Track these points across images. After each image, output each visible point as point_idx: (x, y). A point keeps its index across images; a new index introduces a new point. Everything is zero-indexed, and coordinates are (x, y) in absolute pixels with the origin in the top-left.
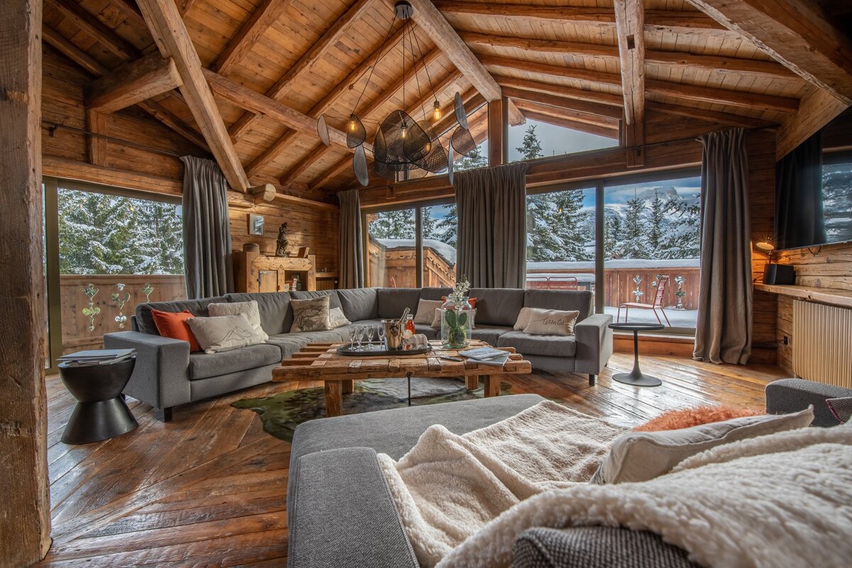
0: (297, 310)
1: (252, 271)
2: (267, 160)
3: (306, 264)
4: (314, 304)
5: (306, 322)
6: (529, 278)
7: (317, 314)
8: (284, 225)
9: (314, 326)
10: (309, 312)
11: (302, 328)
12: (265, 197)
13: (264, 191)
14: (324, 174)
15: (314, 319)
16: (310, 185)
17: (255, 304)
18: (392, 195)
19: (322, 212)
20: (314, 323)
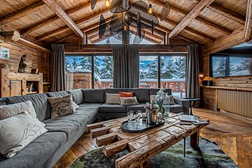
0: (54, 104)
1: (5, 80)
2: (17, 16)
3: (38, 77)
4: (64, 99)
5: (62, 110)
6: (140, 84)
7: (68, 105)
8: (24, 56)
9: (67, 112)
10: (63, 105)
11: (59, 114)
12: (13, 38)
13: (13, 35)
14: (46, 34)
15: (66, 108)
16: (37, 38)
17: (30, 102)
18: (81, 49)
19: (42, 52)
20: (66, 110)
